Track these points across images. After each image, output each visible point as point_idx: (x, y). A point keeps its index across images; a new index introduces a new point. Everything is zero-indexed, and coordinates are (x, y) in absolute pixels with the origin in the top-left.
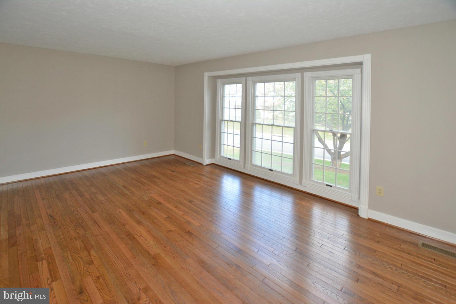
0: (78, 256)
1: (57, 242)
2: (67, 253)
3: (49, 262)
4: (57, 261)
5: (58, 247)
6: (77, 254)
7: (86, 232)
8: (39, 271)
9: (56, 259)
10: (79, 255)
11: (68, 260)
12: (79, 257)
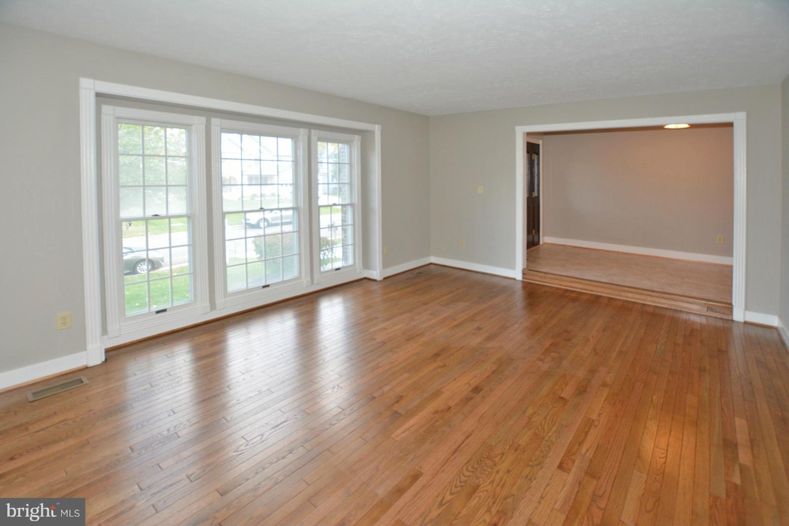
0: (545, 423)
1: (542, 467)
2: (550, 437)
3: (579, 445)
4: (571, 438)
5: (549, 457)
6: (544, 426)
7: (493, 444)
8: (597, 445)
9: (569, 442)
10: (543, 423)
11: (559, 427)
12: (545, 421)
